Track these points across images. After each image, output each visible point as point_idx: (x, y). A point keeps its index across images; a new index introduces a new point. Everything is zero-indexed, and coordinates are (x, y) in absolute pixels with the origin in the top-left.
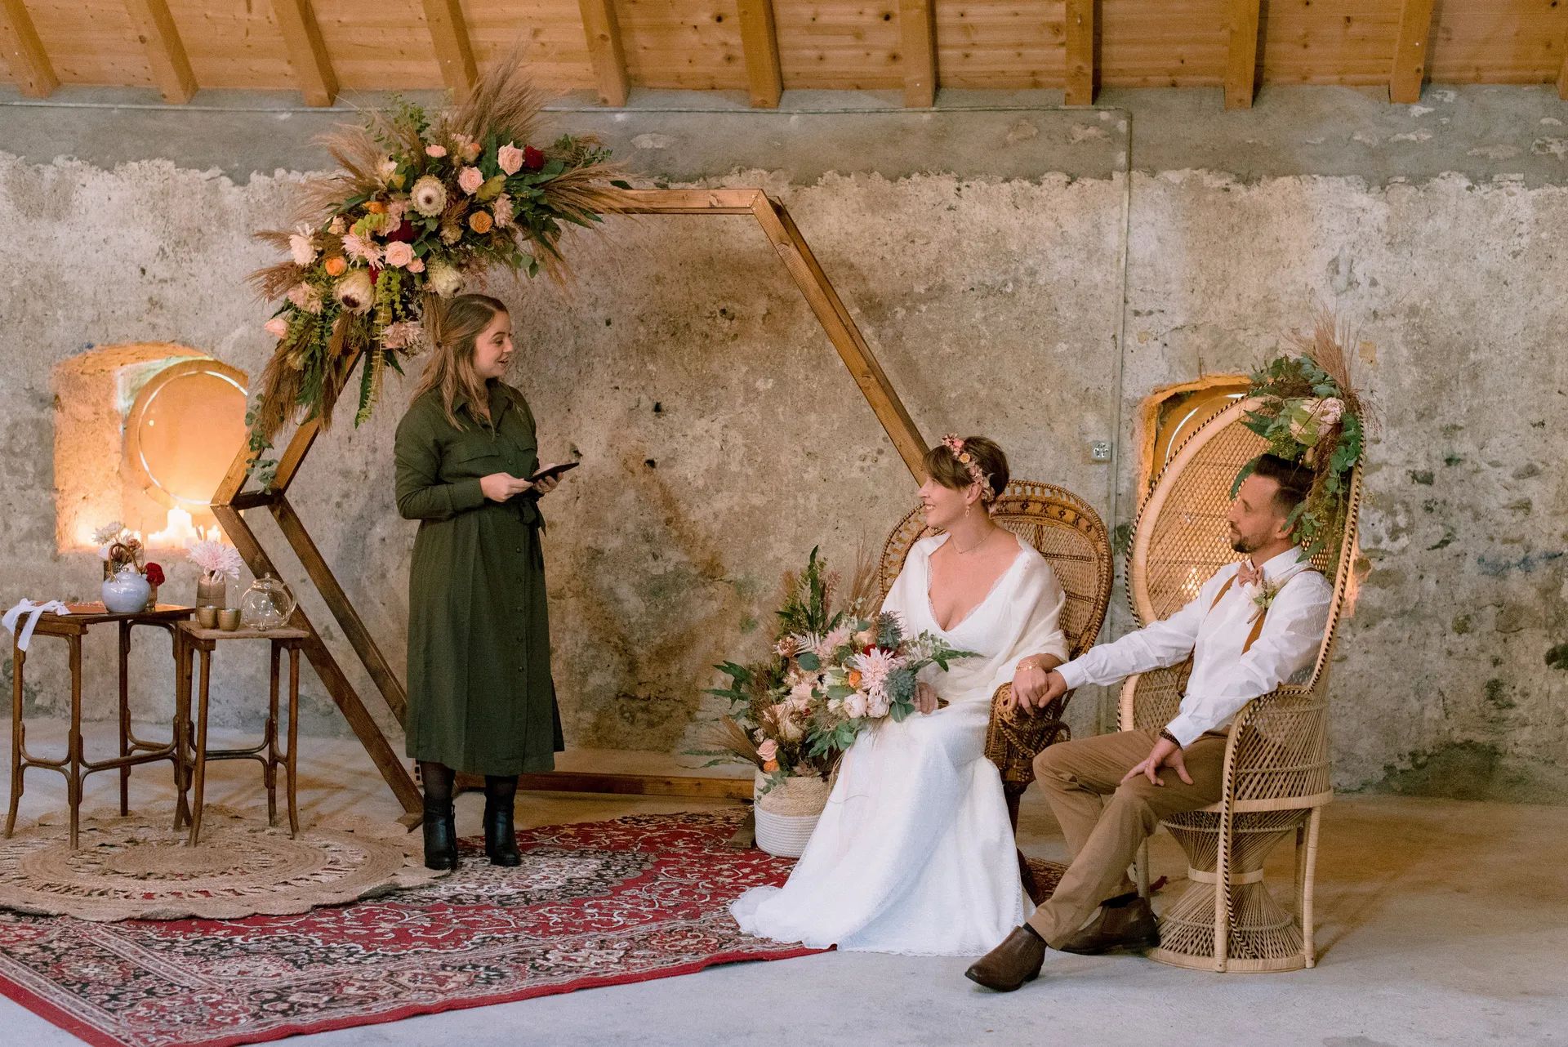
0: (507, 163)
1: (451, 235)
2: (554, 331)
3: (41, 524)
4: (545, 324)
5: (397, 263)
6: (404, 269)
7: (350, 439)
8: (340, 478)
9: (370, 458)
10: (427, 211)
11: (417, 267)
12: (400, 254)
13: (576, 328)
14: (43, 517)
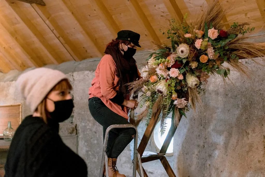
0: (211, 35)
1: (194, 65)
2: (256, 101)
3: (127, 159)
4: (253, 99)
5: (173, 75)
6: (177, 78)
7: (199, 136)
8: (197, 147)
9: (205, 141)
10: (182, 56)
11: (181, 78)
12: (174, 73)
13: (263, 99)
14: (128, 157)
